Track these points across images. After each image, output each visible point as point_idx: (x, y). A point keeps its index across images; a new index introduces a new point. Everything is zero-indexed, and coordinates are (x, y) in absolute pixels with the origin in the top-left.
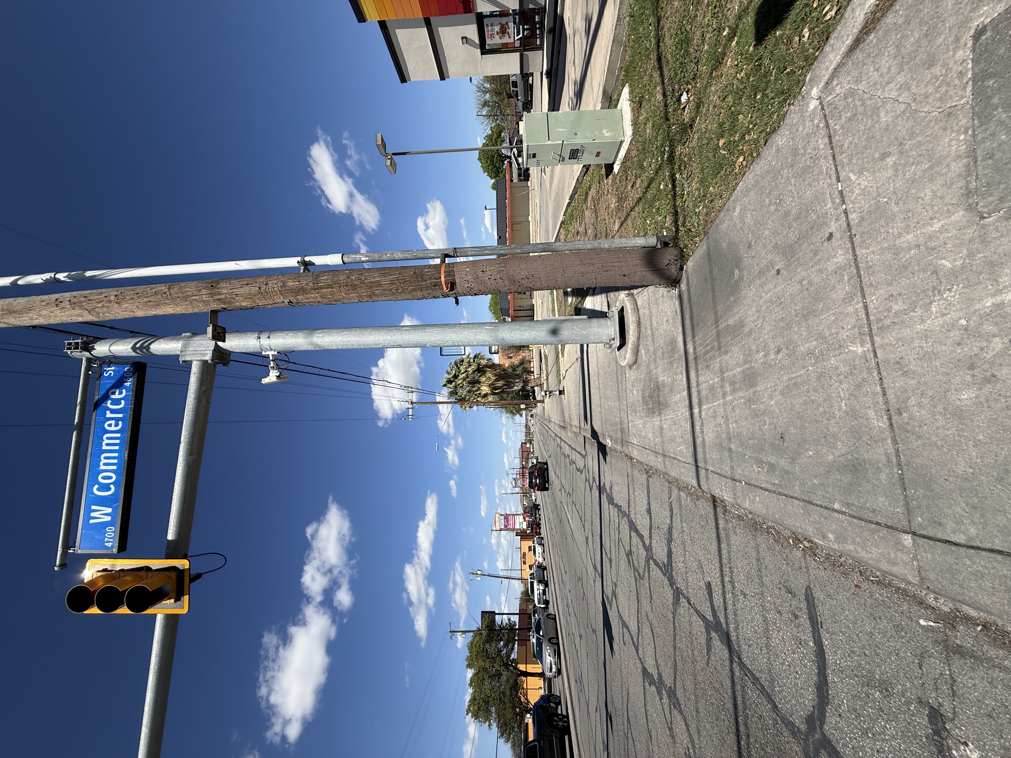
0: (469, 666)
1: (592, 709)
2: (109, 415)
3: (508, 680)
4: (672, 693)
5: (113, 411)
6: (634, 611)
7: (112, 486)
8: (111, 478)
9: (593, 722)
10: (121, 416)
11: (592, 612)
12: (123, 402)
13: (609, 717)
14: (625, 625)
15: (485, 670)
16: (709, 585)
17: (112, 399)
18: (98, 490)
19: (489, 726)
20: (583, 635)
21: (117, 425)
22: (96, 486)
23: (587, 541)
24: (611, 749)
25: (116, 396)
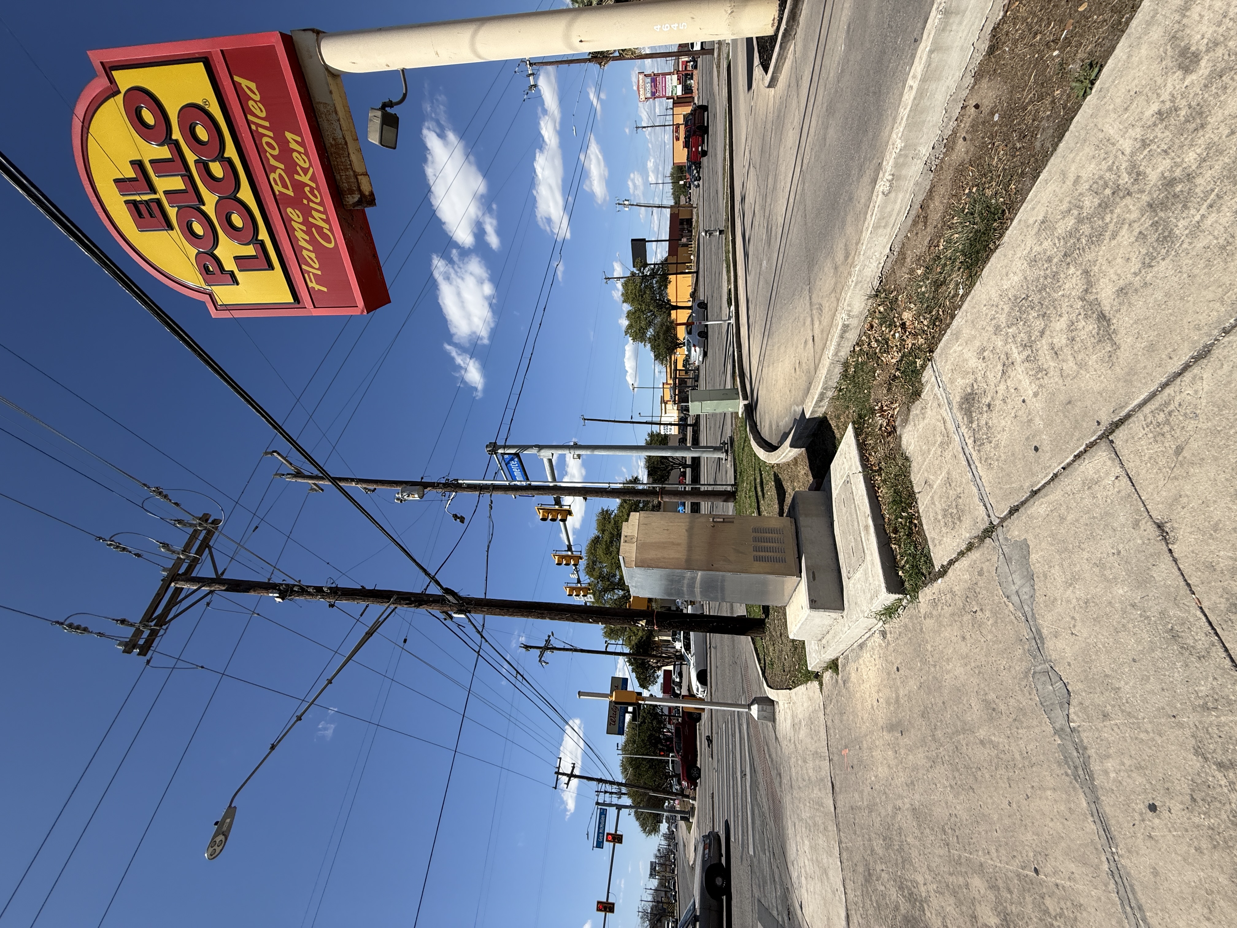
0: (625, 302)
19: (645, 347)
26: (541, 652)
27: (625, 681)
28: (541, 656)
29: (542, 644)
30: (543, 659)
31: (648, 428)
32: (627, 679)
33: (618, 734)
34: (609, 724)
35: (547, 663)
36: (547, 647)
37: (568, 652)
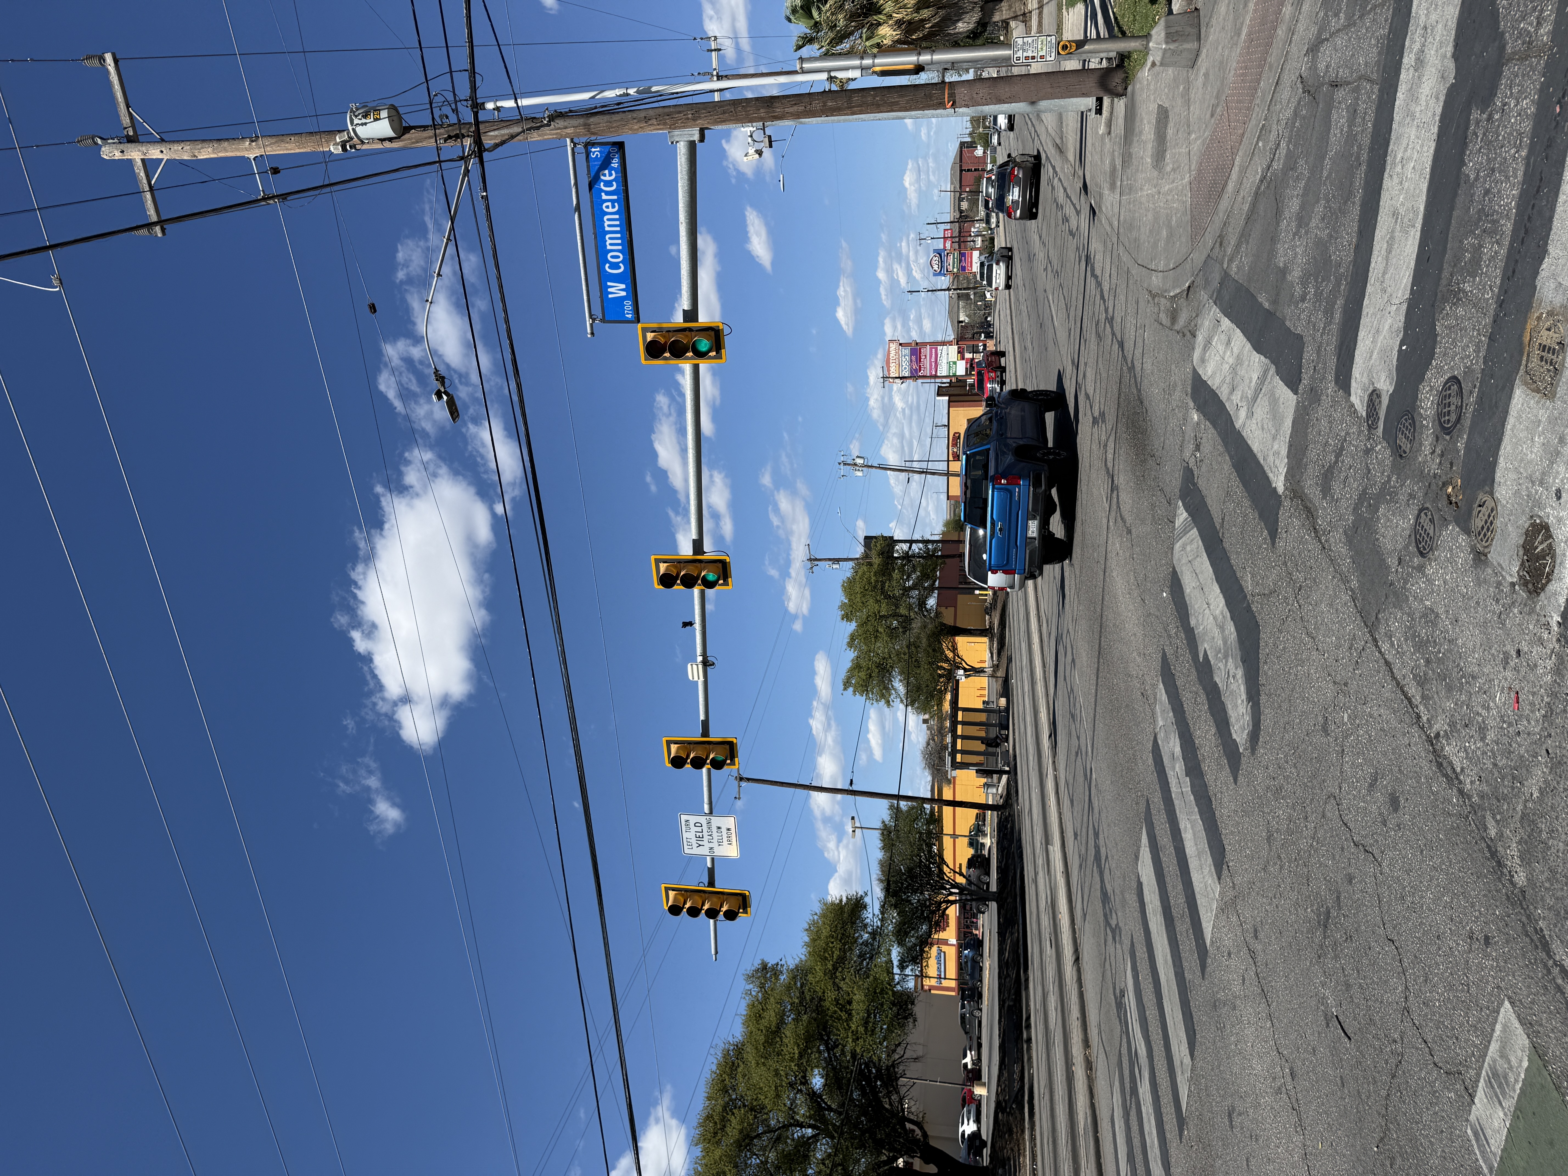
0: (847, 617)
2: (604, 197)
5: (607, 193)
7: (621, 265)
8: (618, 257)
10: (615, 197)
12: (614, 183)
15: (878, 617)
17: (605, 181)
18: (609, 267)
19: (888, 700)
21: (613, 207)
22: (607, 265)
25: (607, 178)
31: (892, 802)
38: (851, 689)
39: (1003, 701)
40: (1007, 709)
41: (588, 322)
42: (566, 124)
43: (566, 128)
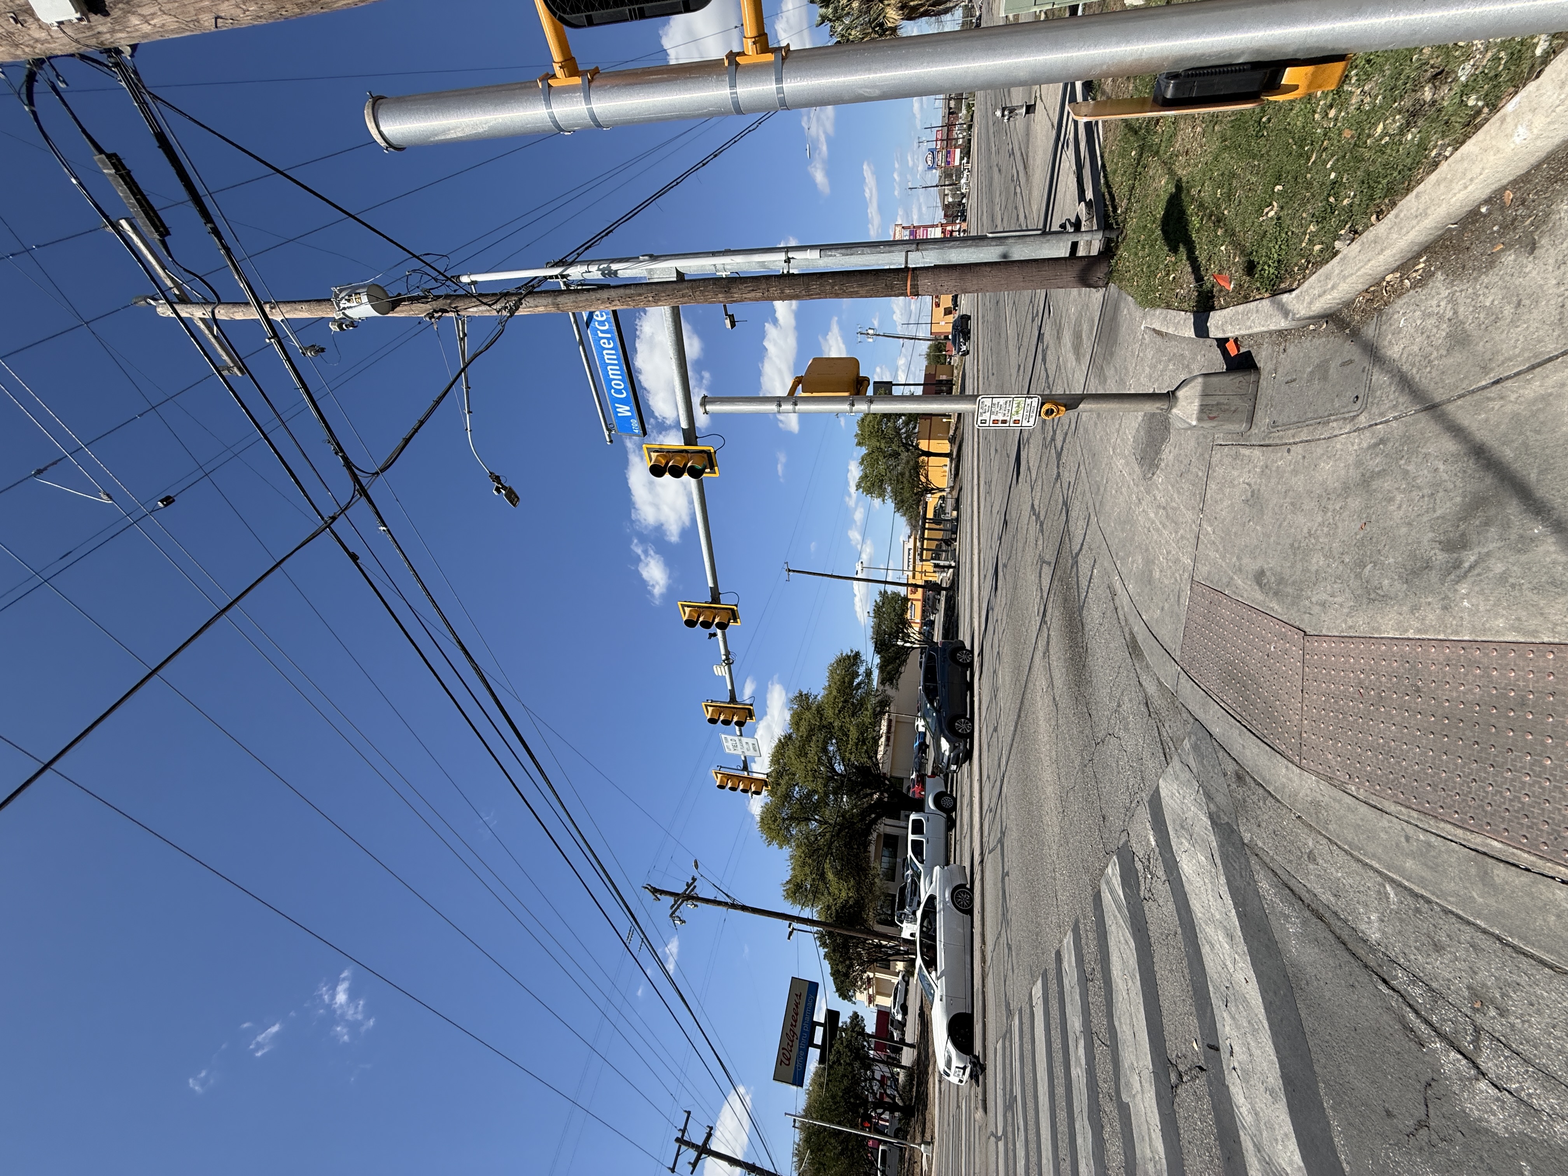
0: (859, 444)
1: (995, 511)
2: (600, 334)
3: (908, 462)
4: (1042, 525)
6: (1037, 465)
7: (625, 391)
8: (621, 385)
9: (994, 519)
11: (1010, 441)
13: (1005, 522)
14: (1029, 468)
15: (879, 449)
16: (1070, 483)
19: (883, 500)
20: (999, 451)
22: (613, 391)
23: (1019, 369)
24: (1003, 540)
26: (676, 902)
27: (813, 987)
28: (675, 908)
29: (680, 889)
30: (677, 914)
31: (881, 587)
32: (817, 984)
33: (793, 1084)
34: (780, 1062)
35: (683, 922)
36: (689, 896)
37: (720, 908)
38: (861, 490)
39: (955, 513)
40: (957, 519)
41: (606, 433)
42: (536, 303)
43: (537, 306)
